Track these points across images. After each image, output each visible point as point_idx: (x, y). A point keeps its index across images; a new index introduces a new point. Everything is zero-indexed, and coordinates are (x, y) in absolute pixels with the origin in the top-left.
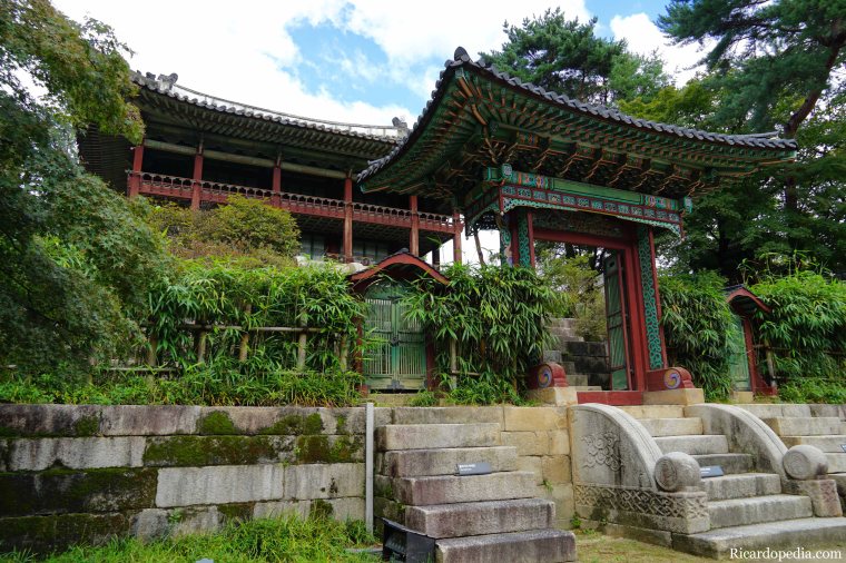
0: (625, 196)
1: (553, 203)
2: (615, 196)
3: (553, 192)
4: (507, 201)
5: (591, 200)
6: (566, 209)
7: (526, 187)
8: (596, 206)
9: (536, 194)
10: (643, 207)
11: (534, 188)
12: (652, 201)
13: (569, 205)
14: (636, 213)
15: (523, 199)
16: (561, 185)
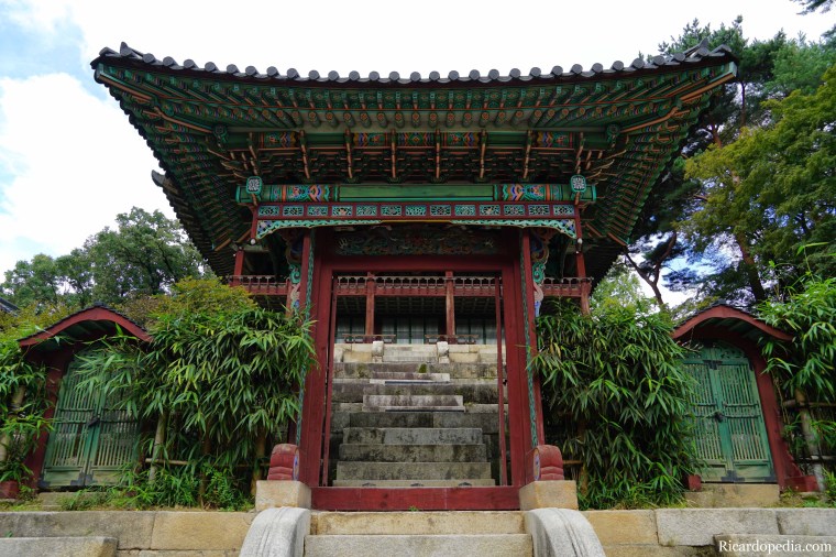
0: (463, 191)
1: (340, 217)
2: (447, 193)
3: (338, 202)
4: (263, 224)
5: (404, 205)
6: (360, 222)
7: (296, 202)
8: (416, 212)
9: (312, 210)
10: (501, 201)
11: (309, 202)
12: (515, 192)
13: (367, 216)
14: (489, 212)
15: (289, 219)
16: (349, 192)
